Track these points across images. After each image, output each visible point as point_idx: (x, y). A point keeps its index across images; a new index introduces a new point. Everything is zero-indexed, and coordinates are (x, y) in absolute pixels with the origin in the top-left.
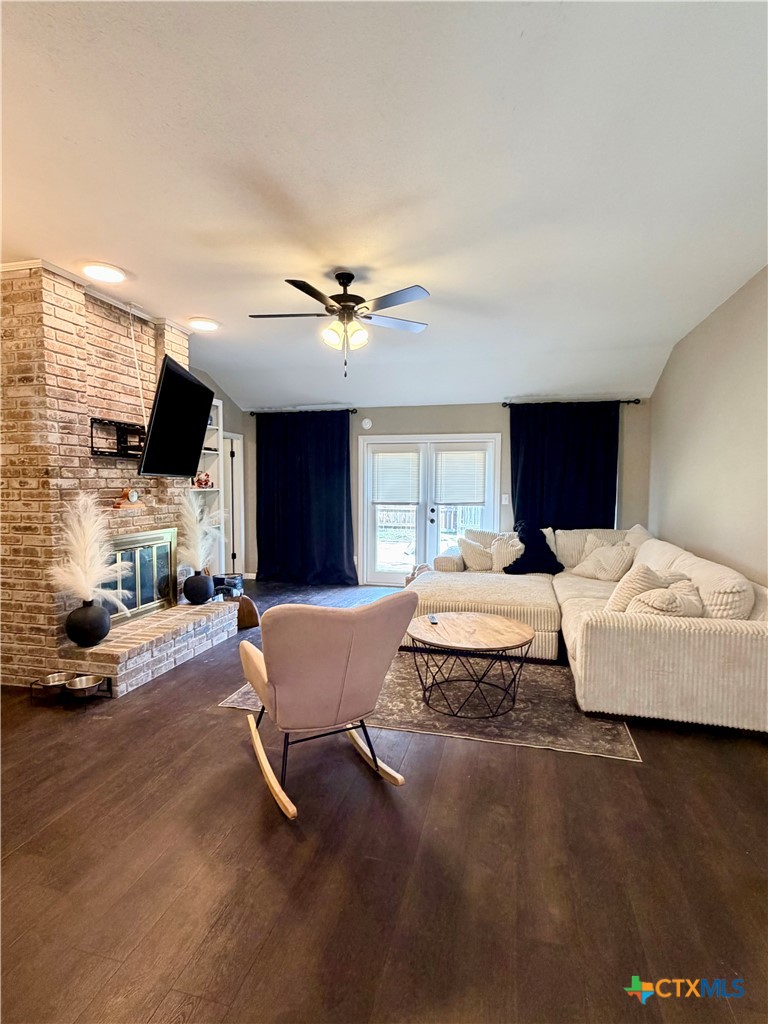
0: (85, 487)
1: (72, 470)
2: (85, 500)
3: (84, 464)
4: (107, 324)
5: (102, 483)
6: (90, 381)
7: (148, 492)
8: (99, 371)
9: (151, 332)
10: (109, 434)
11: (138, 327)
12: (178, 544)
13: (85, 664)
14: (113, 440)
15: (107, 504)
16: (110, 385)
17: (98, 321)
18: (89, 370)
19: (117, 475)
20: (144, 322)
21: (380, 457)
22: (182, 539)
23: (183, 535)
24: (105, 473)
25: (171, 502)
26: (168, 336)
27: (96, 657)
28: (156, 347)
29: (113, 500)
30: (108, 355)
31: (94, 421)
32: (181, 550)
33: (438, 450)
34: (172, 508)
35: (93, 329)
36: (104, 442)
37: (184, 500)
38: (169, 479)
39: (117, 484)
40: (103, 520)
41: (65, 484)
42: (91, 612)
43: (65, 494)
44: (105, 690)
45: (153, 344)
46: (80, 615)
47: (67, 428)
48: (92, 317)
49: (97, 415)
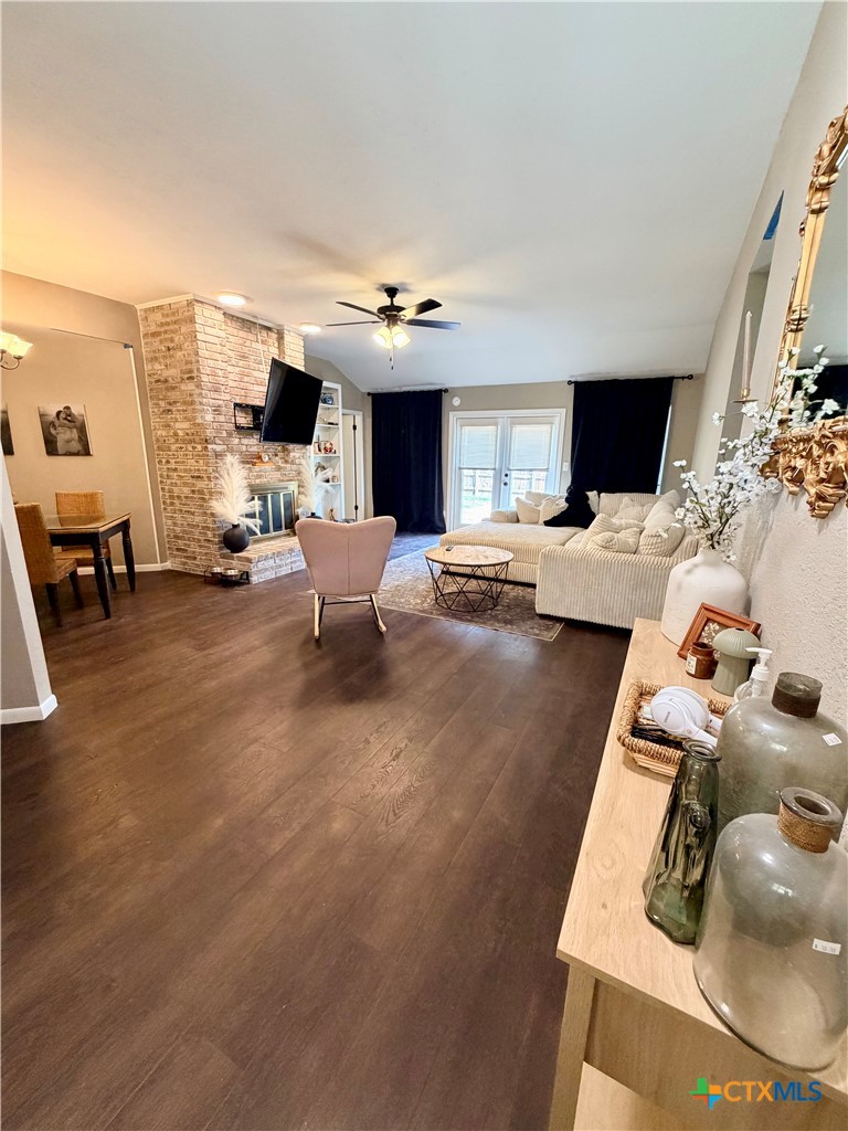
0: (231, 451)
1: (221, 438)
2: (231, 460)
3: (230, 435)
4: (242, 334)
5: (244, 448)
6: (231, 376)
7: (276, 455)
8: (238, 369)
9: (275, 336)
10: (247, 413)
11: (264, 333)
12: (299, 493)
13: (234, 562)
14: (250, 418)
15: (248, 463)
16: (246, 379)
17: (235, 332)
18: (230, 369)
19: (253, 443)
20: (269, 329)
21: (466, 429)
22: (302, 490)
23: (303, 487)
24: (245, 441)
25: (293, 463)
26: (287, 338)
27: (240, 558)
28: (279, 348)
29: (252, 460)
30: (244, 357)
31: (236, 405)
32: (301, 497)
33: (513, 424)
34: (294, 467)
35: (232, 339)
36: (244, 420)
37: (303, 462)
38: (291, 446)
39: (254, 449)
40: (244, 473)
41: (219, 448)
42: (237, 531)
43: (218, 455)
44: (245, 578)
45: (276, 345)
46: (230, 533)
47: (217, 410)
48: (230, 330)
49: (238, 401)
